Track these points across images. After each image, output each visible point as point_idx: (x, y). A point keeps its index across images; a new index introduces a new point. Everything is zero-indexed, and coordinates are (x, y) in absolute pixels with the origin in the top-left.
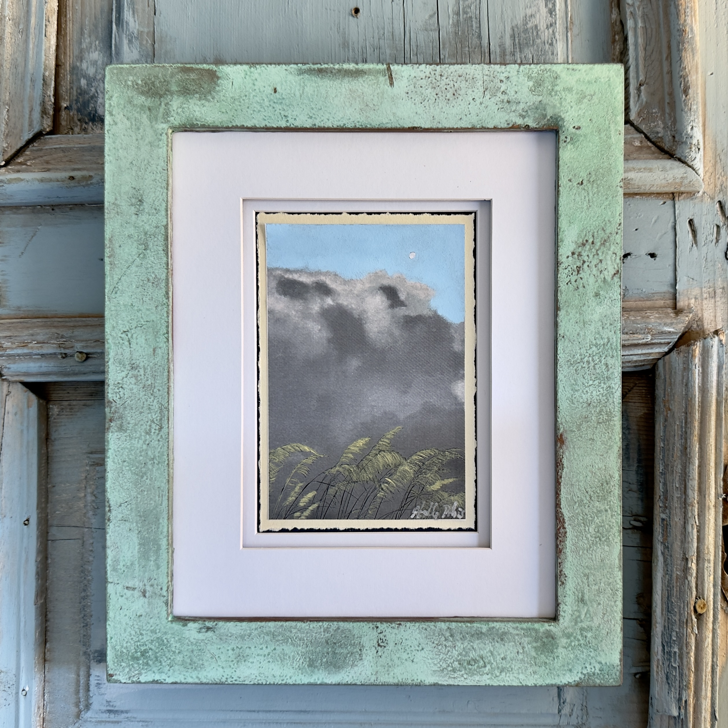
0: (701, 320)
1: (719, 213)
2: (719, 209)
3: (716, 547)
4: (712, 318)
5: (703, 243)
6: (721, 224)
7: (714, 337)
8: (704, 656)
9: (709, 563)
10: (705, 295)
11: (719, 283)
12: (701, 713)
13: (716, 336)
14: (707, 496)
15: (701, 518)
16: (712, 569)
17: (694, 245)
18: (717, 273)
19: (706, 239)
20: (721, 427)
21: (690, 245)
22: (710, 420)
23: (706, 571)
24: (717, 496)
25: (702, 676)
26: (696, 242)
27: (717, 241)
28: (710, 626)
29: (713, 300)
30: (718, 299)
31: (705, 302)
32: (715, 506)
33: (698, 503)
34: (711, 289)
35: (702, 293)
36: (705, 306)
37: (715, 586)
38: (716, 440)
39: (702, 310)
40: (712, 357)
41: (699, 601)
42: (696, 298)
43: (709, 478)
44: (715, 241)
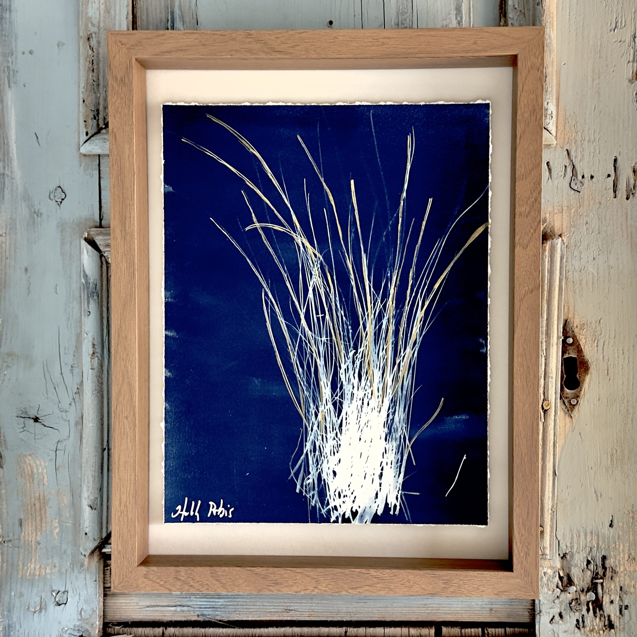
0: (553, 227)
1: (567, 157)
2: (567, 155)
3: (557, 369)
4: (560, 226)
5: (555, 178)
6: (567, 165)
7: (559, 238)
8: (548, 436)
9: (552, 379)
10: (556, 211)
11: (565, 203)
12: (546, 470)
13: (560, 237)
14: (551, 338)
15: (548, 351)
16: (554, 382)
17: (550, 179)
18: (564, 197)
19: (558, 174)
20: (562, 295)
21: (547, 179)
22: (555, 291)
23: (550, 383)
24: (558, 338)
25: (547, 448)
26: (551, 177)
27: (565, 176)
28: (552, 417)
29: (561, 214)
30: (564, 213)
31: (556, 216)
32: (557, 344)
33: (546, 342)
34: (560, 207)
35: (554, 210)
36: (555, 218)
37: (555, 393)
38: (559, 303)
39: (554, 221)
40: (557, 251)
41: (545, 402)
42: (550, 213)
43: (553, 327)
44: (563, 176)
